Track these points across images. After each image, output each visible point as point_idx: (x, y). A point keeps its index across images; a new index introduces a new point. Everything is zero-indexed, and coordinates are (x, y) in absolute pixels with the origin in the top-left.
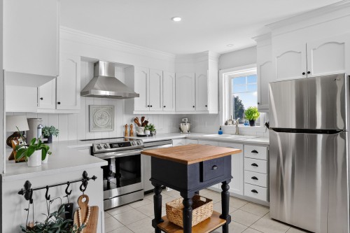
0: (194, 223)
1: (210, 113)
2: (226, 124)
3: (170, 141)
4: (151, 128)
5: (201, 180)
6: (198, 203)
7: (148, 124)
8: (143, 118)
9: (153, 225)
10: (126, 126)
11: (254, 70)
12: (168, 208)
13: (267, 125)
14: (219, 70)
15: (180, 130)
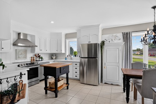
0: (58, 86)
1: (62, 52)
2: (68, 56)
3: (49, 62)
4: (42, 58)
5: (60, 73)
6: (59, 81)
7: (40, 57)
8: (38, 54)
9: (44, 89)
10: (32, 57)
11: (76, 40)
12: (50, 83)
13: (79, 56)
14: (65, 39)
15: (52, 59)
